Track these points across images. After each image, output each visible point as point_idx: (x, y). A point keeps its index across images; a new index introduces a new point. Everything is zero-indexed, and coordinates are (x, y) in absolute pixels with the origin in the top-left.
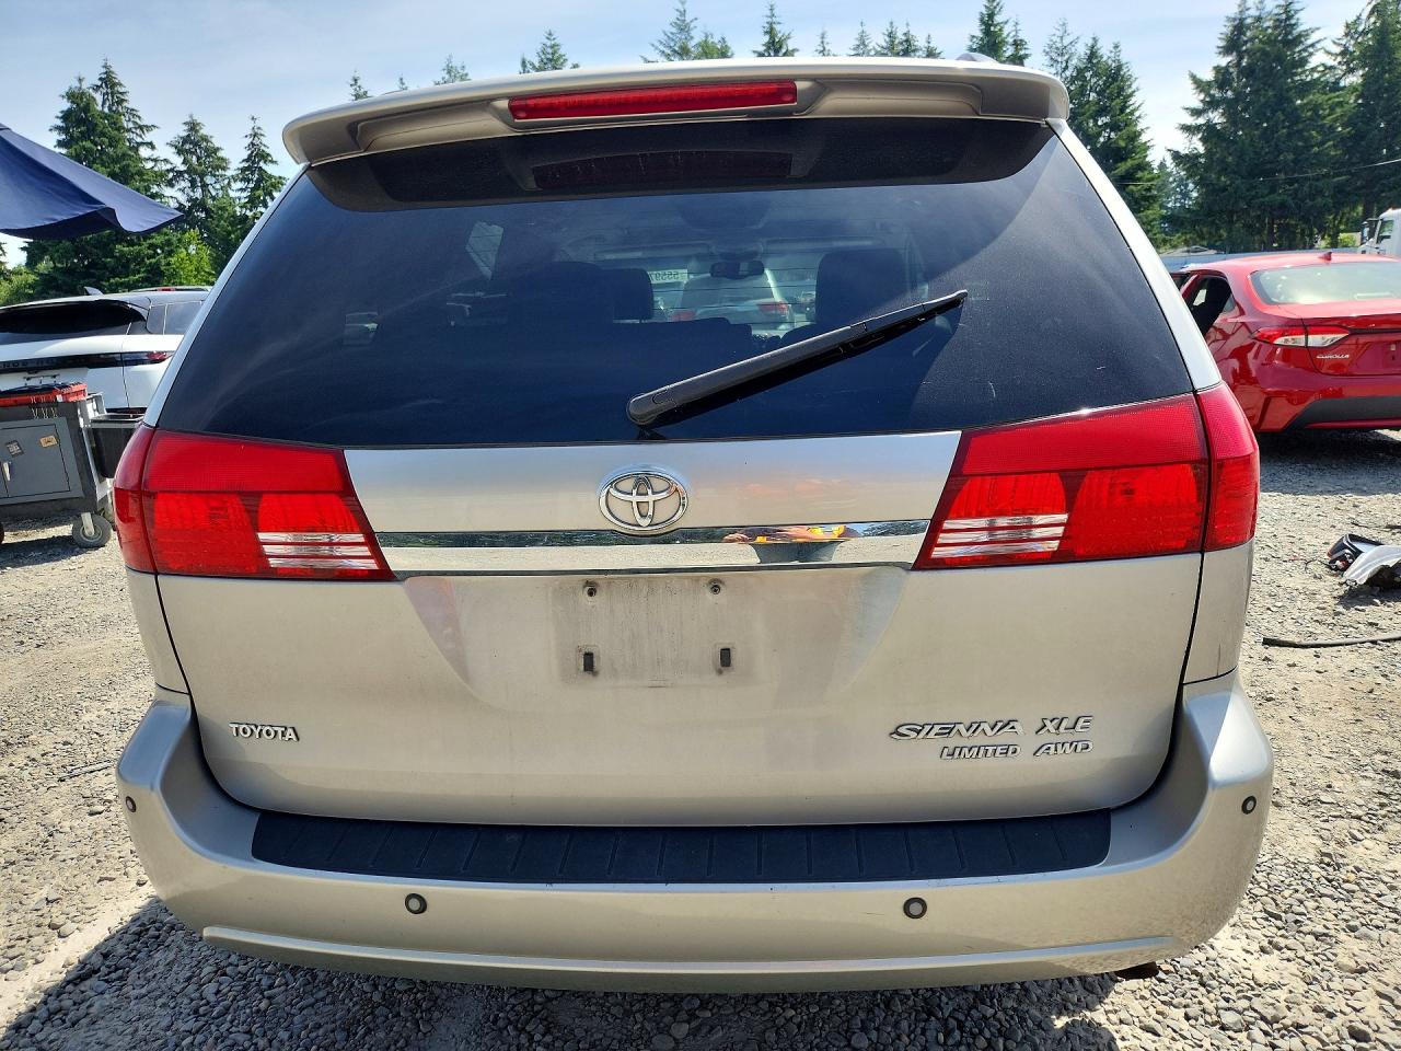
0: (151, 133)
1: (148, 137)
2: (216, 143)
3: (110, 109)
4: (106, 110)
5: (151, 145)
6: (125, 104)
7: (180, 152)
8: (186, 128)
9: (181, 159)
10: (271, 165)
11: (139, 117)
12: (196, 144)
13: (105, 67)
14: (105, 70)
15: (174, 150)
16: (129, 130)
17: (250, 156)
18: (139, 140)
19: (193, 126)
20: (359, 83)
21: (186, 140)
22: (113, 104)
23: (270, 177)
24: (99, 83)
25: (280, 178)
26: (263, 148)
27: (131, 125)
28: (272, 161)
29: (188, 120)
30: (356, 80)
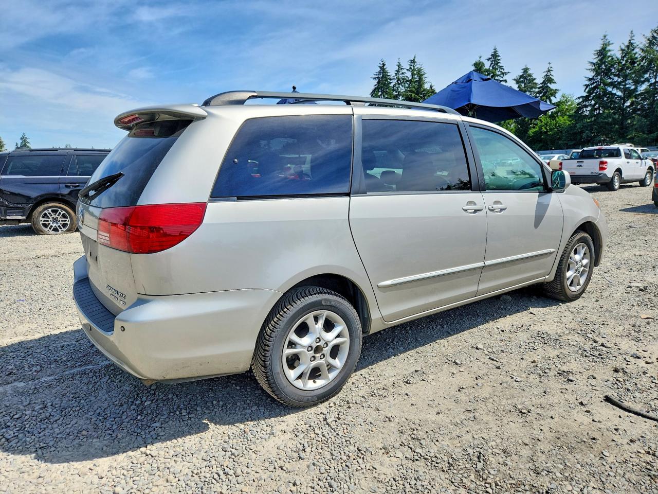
0: (507, 76)
1: (505, 78)
2: (534, 76)
3: (493, 67)
4: (491, 68)
5: (506, 81)
6: (499, 64)
7: (518, 82)
8: (523, 71)
9: (517, 86)
10: (552, 84)
11: (504, 69)
12: (525, 78)
13: (495, 49)
14: (494, 51)
15: (515, 82)
16: (498, 75)
17: (544, 81)
18: (501, 79)
19: (526, 70)
20: (607, 37)
21: (521, 77)
22: (494, 65)
23: (551, 90)
24: (490, 57)
25: (556, 90)
26: (551, 76)
27: (499, 73)
28: (554, 83)
29: (524, 67)
30: (605, 36)
